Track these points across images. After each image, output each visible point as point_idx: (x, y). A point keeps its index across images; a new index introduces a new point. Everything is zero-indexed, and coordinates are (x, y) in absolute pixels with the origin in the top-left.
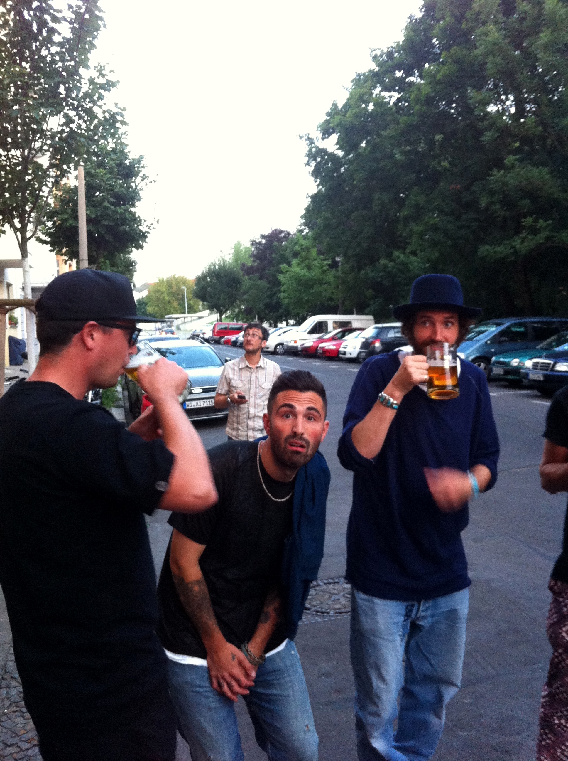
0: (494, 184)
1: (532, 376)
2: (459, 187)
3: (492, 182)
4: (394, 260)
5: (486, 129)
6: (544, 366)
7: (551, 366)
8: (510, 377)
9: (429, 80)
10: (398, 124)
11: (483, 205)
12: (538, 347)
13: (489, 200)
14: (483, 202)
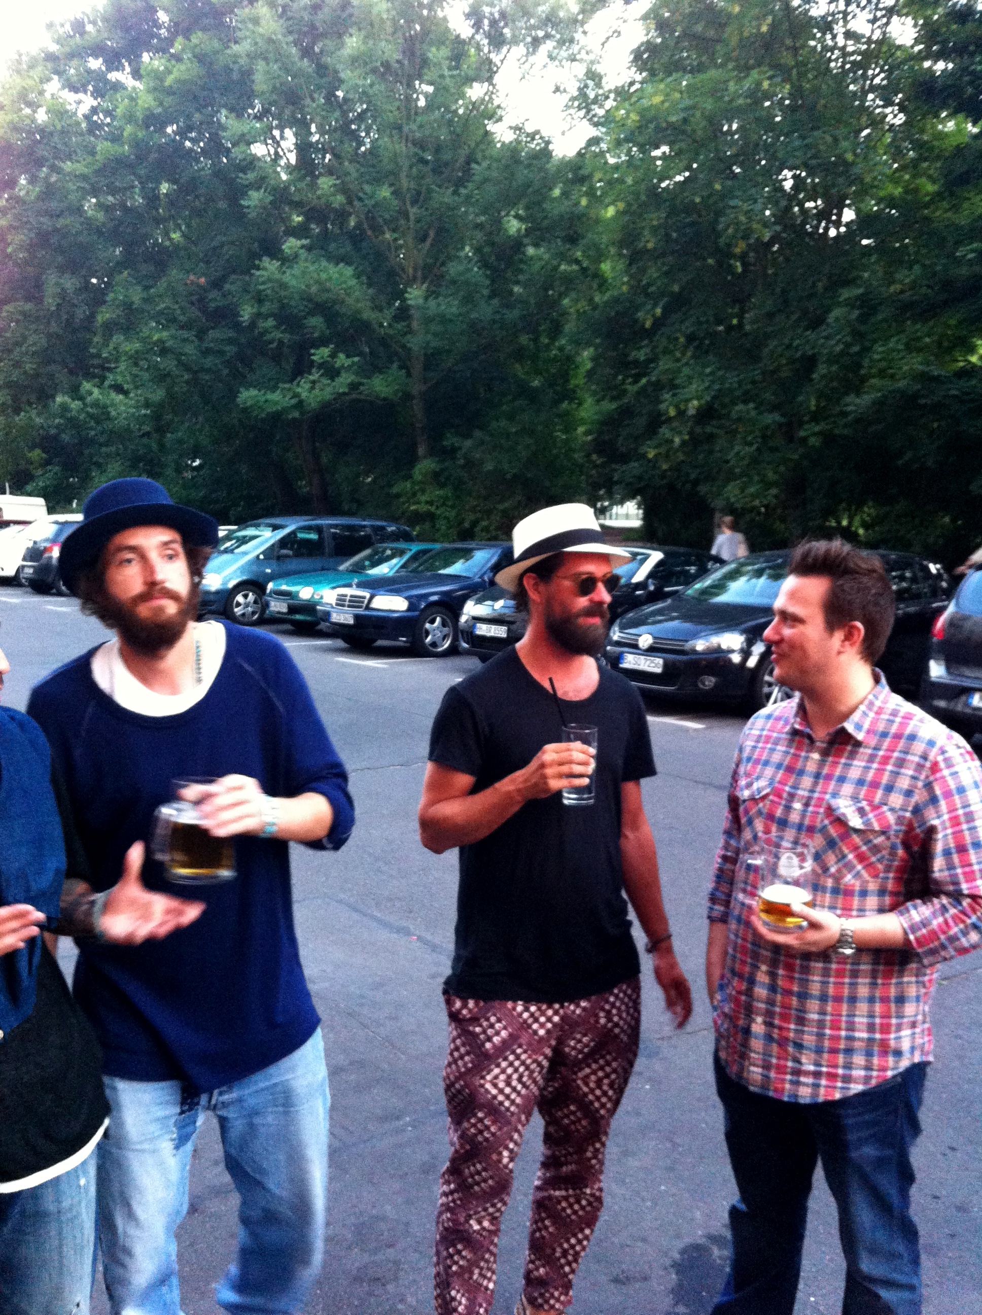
0: (263, 283)
1: (336, 618)
2: (202, 280)
3: (261, 280)
4: (81, 399)
5: (250, 186)
6: (355, 602)
7: (366, 601)
8: (298, 617)
9: (152, 84)
10: (93, 153)
11: (246, 317)
12: (342, 568)
13: (255, 310)
14: (246, 313)
